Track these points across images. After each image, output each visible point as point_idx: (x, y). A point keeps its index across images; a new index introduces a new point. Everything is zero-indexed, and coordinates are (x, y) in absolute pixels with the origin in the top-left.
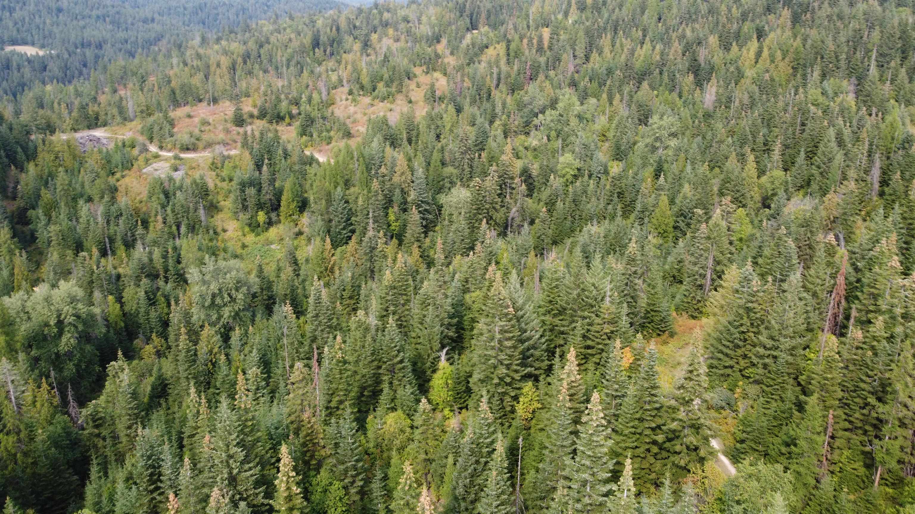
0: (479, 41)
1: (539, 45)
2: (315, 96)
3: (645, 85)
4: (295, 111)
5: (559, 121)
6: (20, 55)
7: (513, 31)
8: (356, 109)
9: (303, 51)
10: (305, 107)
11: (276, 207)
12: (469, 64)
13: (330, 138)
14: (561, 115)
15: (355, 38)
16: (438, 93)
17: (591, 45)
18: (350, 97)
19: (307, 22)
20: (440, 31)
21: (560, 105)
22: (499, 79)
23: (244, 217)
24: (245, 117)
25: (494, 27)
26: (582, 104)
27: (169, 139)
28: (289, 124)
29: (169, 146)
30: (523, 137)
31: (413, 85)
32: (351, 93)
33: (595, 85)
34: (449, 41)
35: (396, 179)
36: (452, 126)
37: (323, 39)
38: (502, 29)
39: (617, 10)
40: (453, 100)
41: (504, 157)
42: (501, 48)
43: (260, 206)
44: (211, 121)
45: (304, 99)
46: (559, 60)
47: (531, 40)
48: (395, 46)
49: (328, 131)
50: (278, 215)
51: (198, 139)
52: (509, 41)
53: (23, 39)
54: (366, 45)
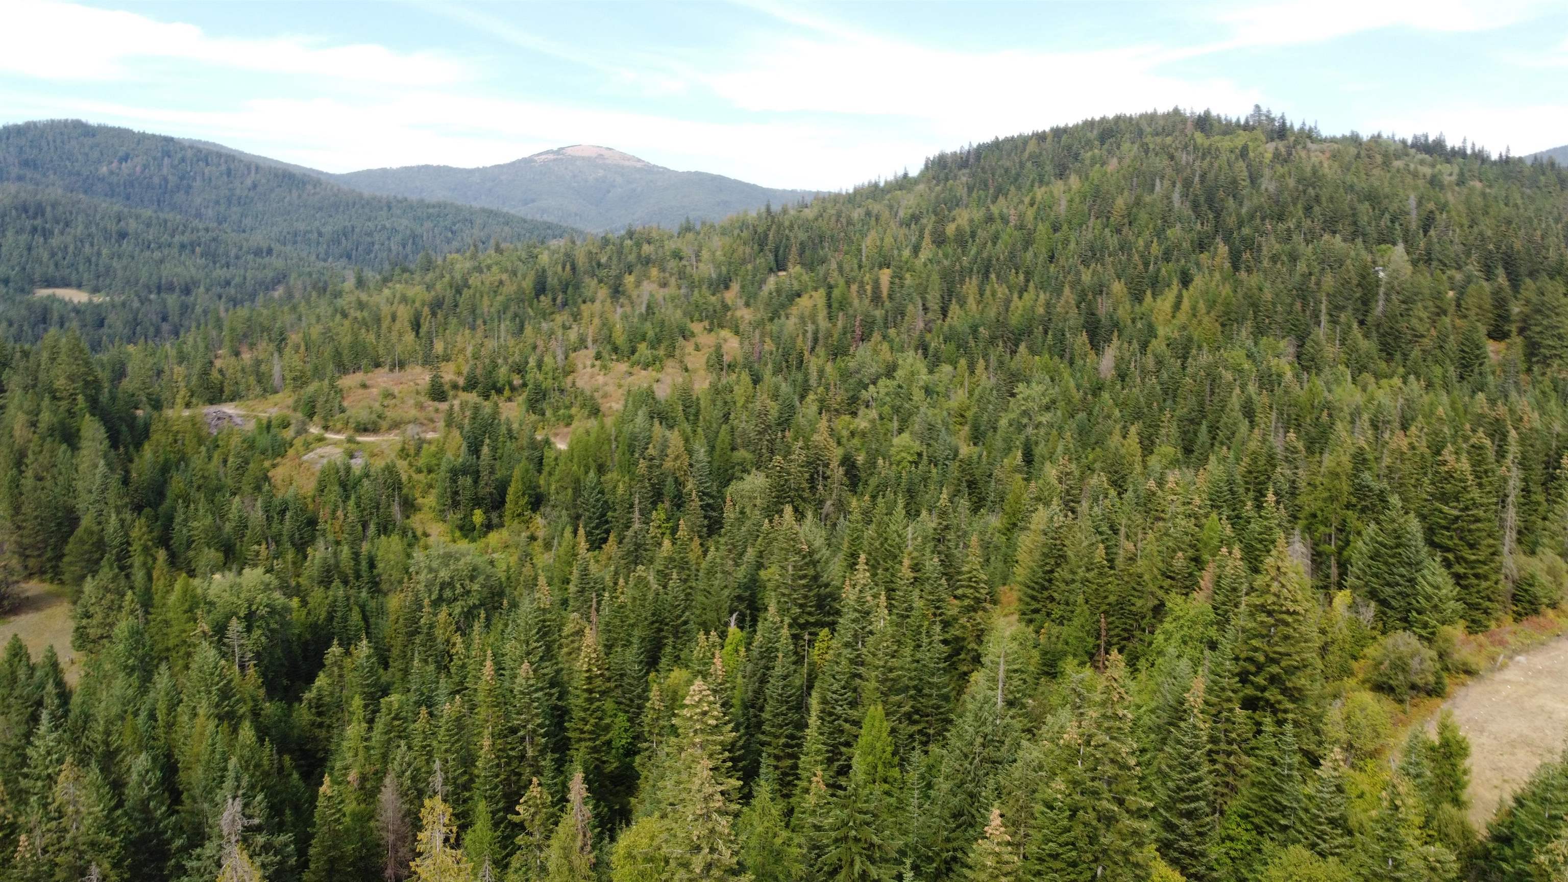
0: (786, 286)
1: (874, 292)
2: (548, 359)
3: (1022, 348)
4: (517, 381)
5: (898, 394)
6: (62, 302)
7: (836, 274)
8: (607, 378)
9: (520, 298)
10: (533, 375)
11: (497, 503)
12: (771, 320)
13: (571, 417)
14: (900, 387)
15: (600, 281)
16: (726, 359)
17: (950, 293)
18: (598, 363)
19: (524, 255)
20: (729, 272)
21: (899, 373)
22: (816, 340)
23: (455, 517)
24: (446, 387)
25: (810, 266)
26: (931, 372)
27: (338, 416)
28: (510, 399)
29: (339, 425)
30: (847, 418)
31: (689, 347)
32: (598, 357)
33: (952, 347)
34: (743, 287)
35: (669, 464)
36: (747, 401)
37: (552, 281)
38: (822, 270)
39: (989, 244)
40: (748, 366)
41: (816, 437)
42: (819, 297)
43: (477, 502)
44: (396, 392)
45: (532, 362)
46: (903, 314)
47: (862, 285)
48: (661, 293)
49: (568, 407)
50: (500, 517)
51: (379, 417)
52: (830, 287)
53: (63, 279)
54: (617, 291)
